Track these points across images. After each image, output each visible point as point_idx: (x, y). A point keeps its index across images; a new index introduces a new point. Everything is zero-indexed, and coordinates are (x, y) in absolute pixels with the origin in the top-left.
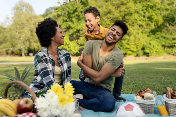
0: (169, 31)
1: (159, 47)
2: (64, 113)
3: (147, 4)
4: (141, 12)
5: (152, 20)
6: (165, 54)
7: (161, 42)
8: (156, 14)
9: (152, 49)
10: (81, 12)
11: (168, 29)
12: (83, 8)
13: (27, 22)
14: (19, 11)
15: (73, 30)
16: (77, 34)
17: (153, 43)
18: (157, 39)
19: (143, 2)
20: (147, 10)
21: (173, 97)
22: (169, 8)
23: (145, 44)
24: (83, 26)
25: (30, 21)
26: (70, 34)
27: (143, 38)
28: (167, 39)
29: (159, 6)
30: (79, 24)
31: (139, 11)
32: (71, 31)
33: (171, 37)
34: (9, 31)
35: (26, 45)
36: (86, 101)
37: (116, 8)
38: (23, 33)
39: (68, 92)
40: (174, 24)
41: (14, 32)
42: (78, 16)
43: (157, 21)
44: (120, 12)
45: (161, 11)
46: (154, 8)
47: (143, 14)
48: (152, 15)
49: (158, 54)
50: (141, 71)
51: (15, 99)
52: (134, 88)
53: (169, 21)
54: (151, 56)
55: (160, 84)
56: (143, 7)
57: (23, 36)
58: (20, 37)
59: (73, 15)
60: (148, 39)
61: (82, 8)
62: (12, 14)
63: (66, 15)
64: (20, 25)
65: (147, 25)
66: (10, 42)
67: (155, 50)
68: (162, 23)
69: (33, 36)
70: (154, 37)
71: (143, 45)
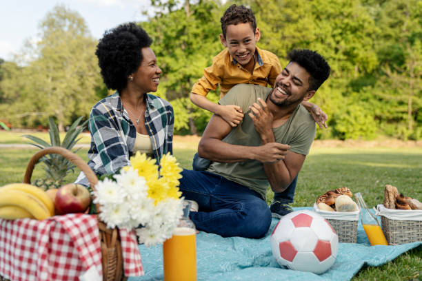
0: (390, 84)
1: (367, 121)
2: (159, 220)
3: (343, 23)
4: (330, 40)
5: (355, 60)
6: (381, 137)
7: (372, 108)
8: (364, 46)
9: (352, 124)
10: (196, 35)
11: (390, 80)
12: (199, 25)
13: (70, 55)
14: (54, 29)
15: (175, 76)
16: (185, 85)
17: (355, 110)
18: (365, 103)
19: (334, 18)
20: (344, 35)
21: (399, 206)
22: (393, 34)
23: (338, 112)
24: (198, 67)
25: (77, 54)
26: (169, 84)
27: (332, 98)
28: (387, 102)
29: (369, 28)
30: (189, 62)
31: (326, 37)
32: (172, 78)
33: (394, 98)
34: (31, 74)
35: (67, 107)
36: (204, 214)
37: (275, 30)
38: (63, 80)
39: (168, 174)
40: (402, 70)
41: (42, 77)
42: (188, 44)
43: (364, 63)
44: (284, 38)
45: (373, 40)
46: (359, 33)
47: (334, 45)
48: (354, 48)
49: (366, 135)
50: (326, 166)
51: (47, 188)
52: (312, 197)
53: (391, 63)
54: (350, 140)
55: (370, 192)
56: (334, 29)
57: (62, 87)
58: (54, 89)
59: (177, 42)
60: (343, 102)
61: (197, 27)
62: (39, 34)
63: (161, 41)
64: (55, 61)
65: (343, 69)
66: (32, 98)
67: (359, 127)
68: (377, 66)
69: (84, 87)
70: (357, 98)
71: (333, 115)
